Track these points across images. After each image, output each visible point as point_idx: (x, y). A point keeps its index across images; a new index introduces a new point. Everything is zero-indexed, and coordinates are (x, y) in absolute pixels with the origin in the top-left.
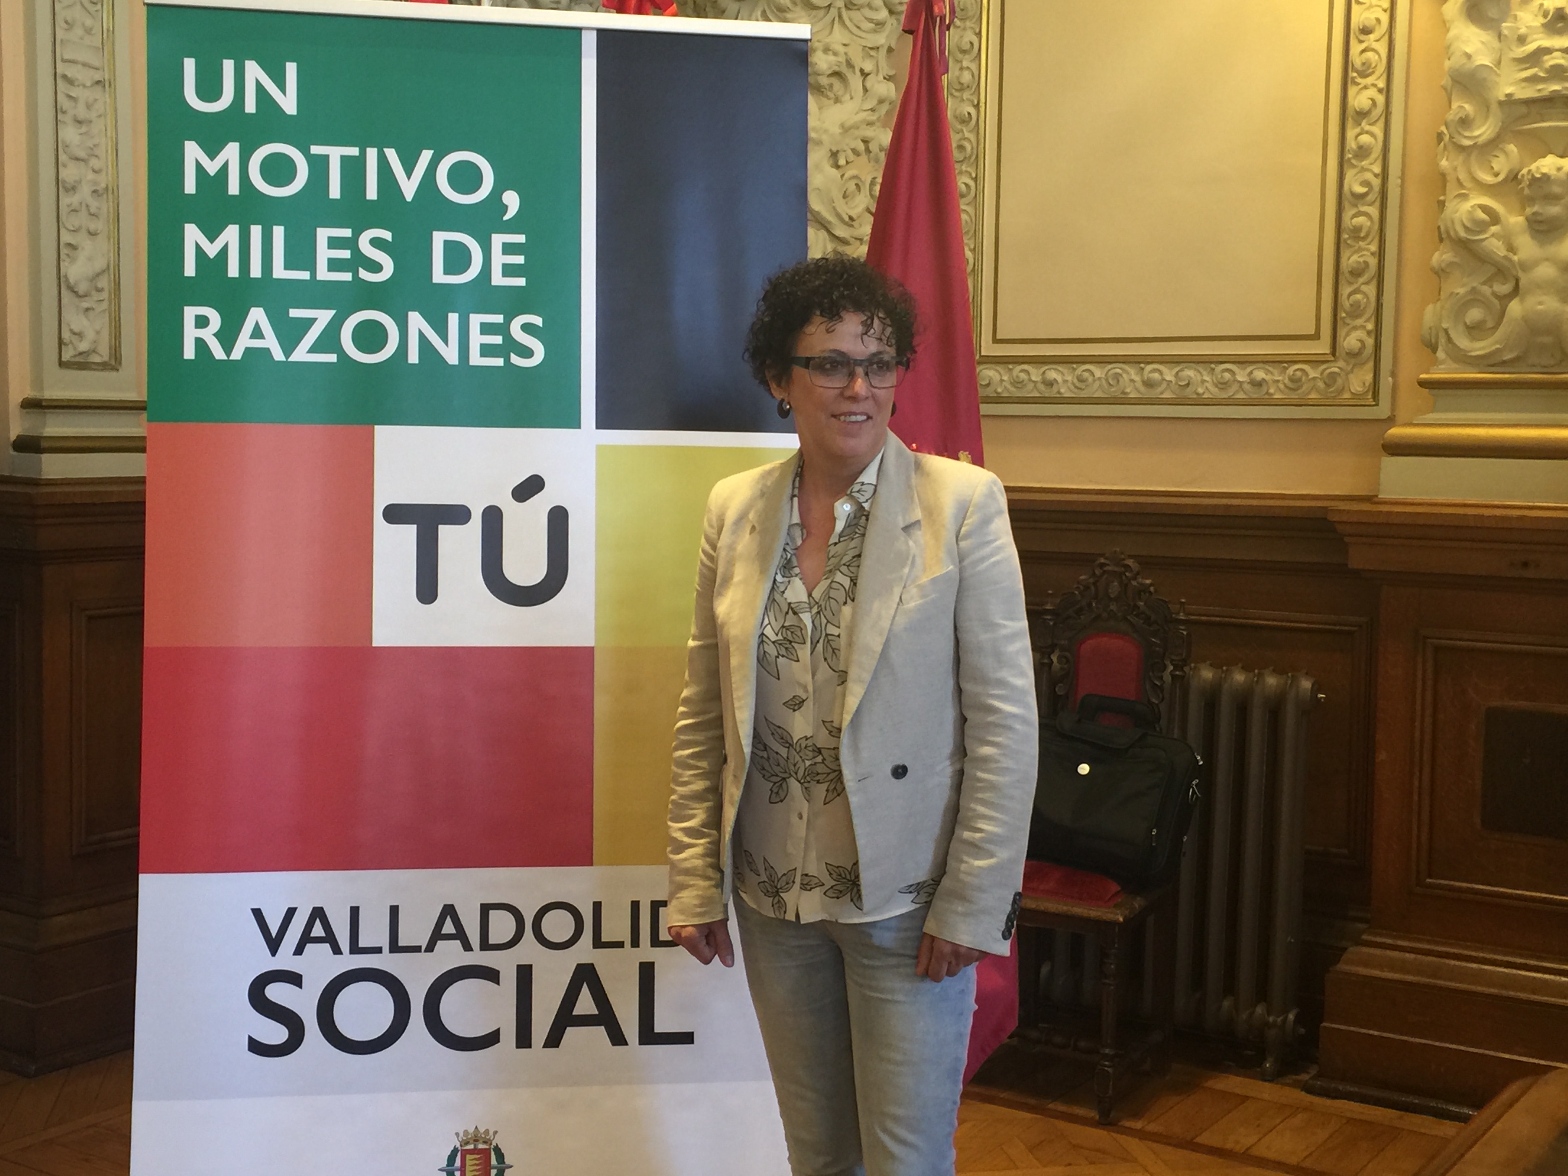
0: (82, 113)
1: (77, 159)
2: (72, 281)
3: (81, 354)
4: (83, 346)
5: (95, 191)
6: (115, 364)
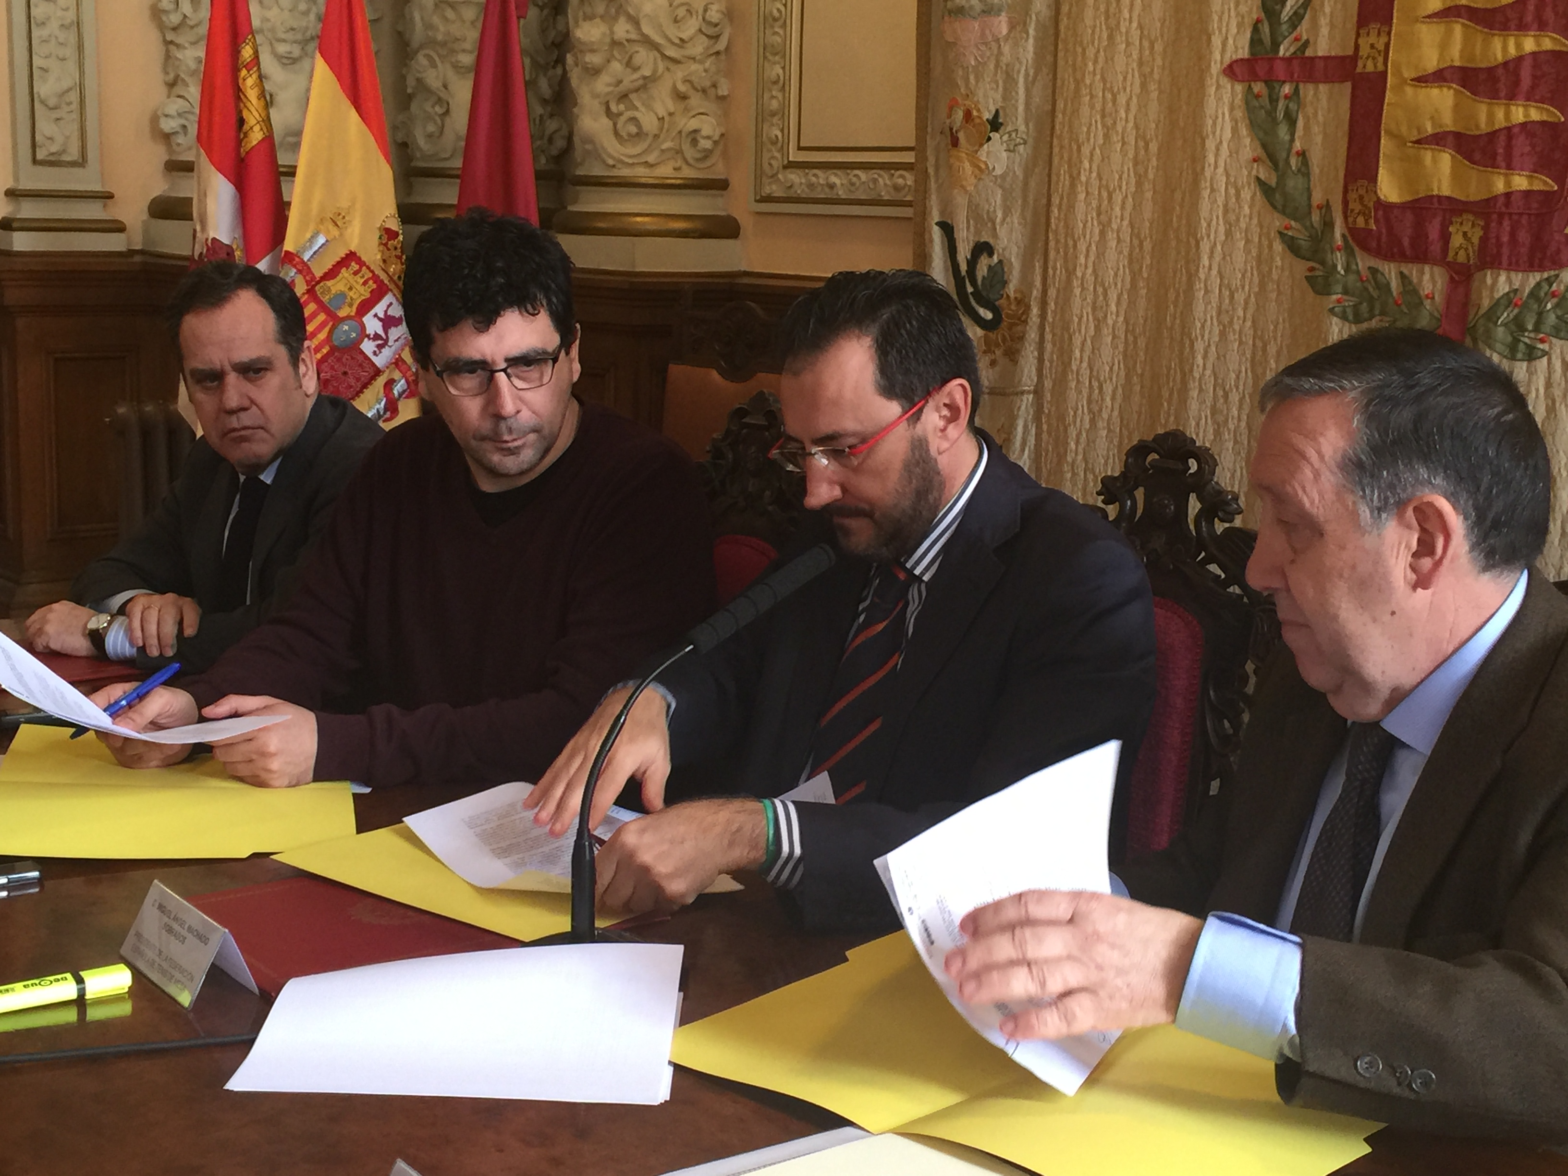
2: (42, 96)
3: (52, 154)
4: (54, 149)
5: (62, 25)
6: (81, 163)
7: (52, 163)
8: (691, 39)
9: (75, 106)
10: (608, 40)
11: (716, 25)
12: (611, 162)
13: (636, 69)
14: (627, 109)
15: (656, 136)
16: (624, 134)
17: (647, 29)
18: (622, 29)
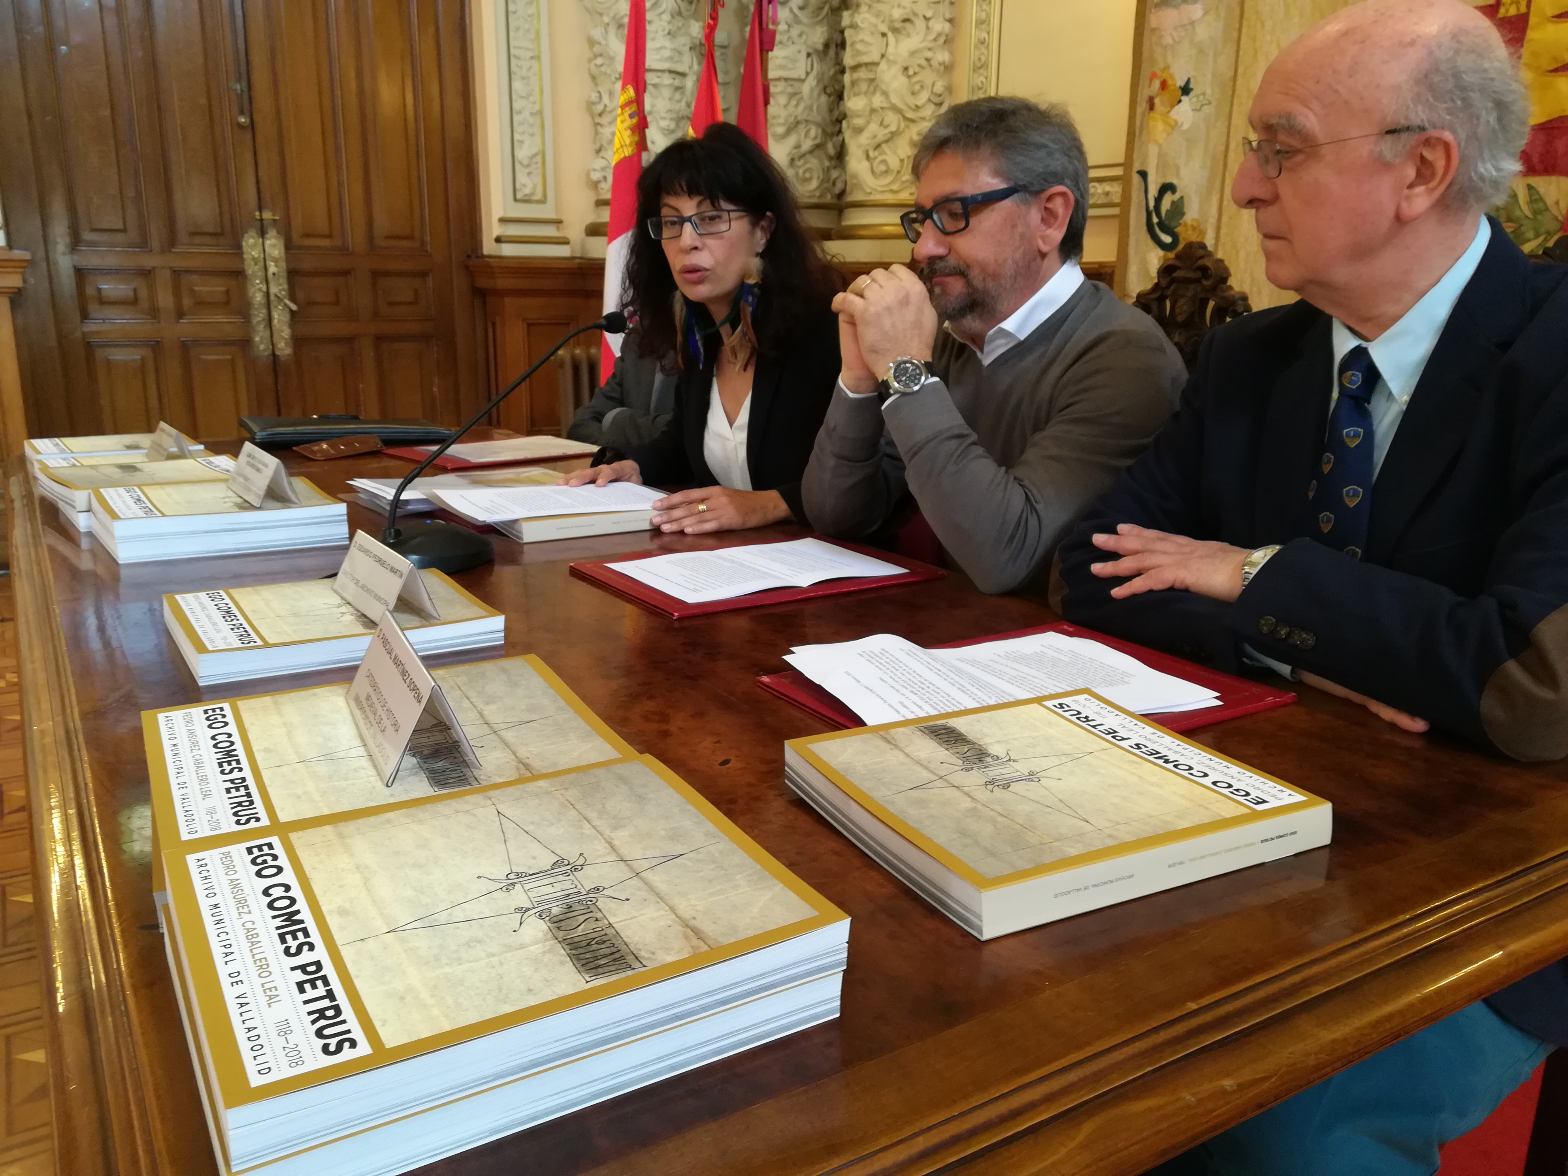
0: (524, 73)
1: (522, 97)
2: (519, 159)
3: (526, 195)
4: (527, 191)
5: (532, 113)
6: (543, 201)
7: (527, 201)
8: (924, 105)
9: (540, 165)
10: (868, 109)
11: (940, 96)
12: (869, 191)
13: (887, 126)
14: (880, 154)
15: (898, 172)
16: (877, 170)
17: (895, 100)
18: (878, 101)
